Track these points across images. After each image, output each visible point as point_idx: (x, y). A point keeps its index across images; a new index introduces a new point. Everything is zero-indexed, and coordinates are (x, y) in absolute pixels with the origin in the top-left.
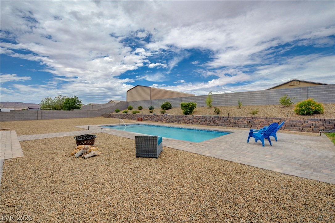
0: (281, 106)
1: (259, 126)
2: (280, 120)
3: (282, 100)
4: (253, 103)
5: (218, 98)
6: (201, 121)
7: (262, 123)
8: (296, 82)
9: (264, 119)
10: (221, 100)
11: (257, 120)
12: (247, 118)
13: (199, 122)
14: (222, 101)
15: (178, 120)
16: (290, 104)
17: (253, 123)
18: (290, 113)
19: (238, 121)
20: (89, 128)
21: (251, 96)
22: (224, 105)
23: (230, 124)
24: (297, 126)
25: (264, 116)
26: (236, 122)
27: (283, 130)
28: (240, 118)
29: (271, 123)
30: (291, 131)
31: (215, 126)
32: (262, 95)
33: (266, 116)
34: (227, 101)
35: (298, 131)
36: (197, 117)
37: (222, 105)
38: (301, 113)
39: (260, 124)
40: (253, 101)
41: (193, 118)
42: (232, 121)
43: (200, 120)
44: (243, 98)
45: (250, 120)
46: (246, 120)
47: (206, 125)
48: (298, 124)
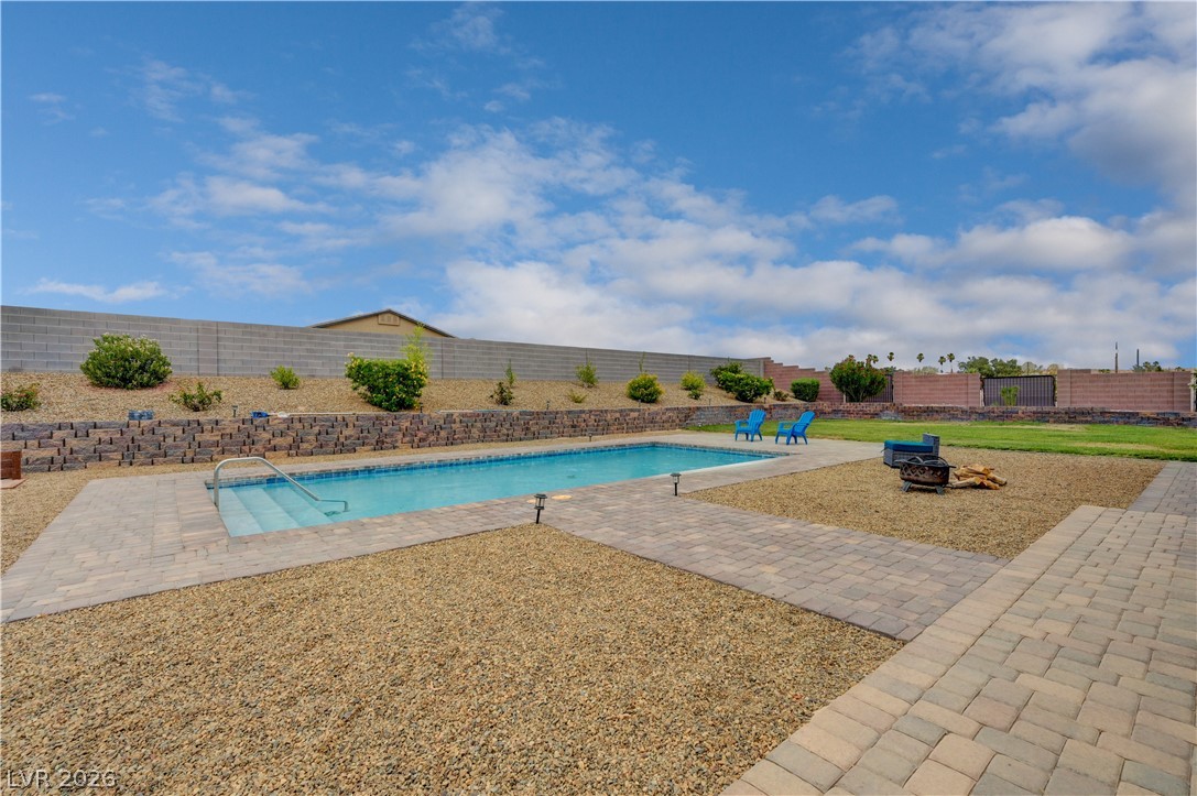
6: (484, 430)
8: (392, 317)
12: (593, 413)
13: (475, 432)
20: (540, 508)
28: (580, 412)
41: (450, 423)
43: (479, 425)
45: (599, 417)
46: (592, 417)
47: (503, 441)
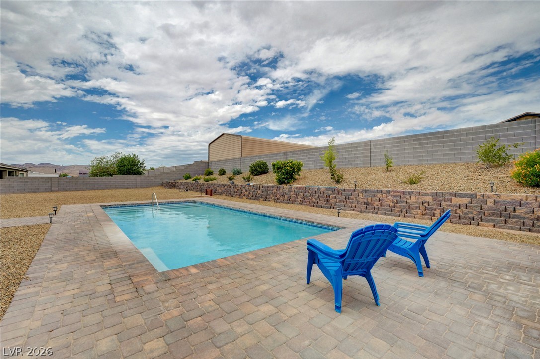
0: (483, 166)
1: (419, 212)
2: (470, 200)
3: (485, 152)
4: (420, 160)
5: (350, 151)
6: (303, 198)
7: (425, 204)
9: (432, 195)
10: (355, 154)
11: (413, 198)
12: (392, 194)
13: (299, 199)
14: (357, 157)
15: (265, 195)
16: (505, 159)
17: (404, 204)
18: (502, 182)
19: (374, 199)
21: (415, 144)
22: (362, 165)
23: (357, 206)
24: (518, 217)
25: (433, 189)
26: (369, 201)
27: (478, 225)
28: (377, 192)
29: (447, 205)
30: (499, 228)
31: (328, 208)
32: (438, 143)
33: (439, 189)
34: (366, 156)
35: (520, 229)
36: (296, 188)
37: (357, 164)
38: (532, 181)
39: (422, 208)
40: (420, 156)
41: (290, 192)
42: (360, 200)
44: (398, 150)
45: (398, 198)
46: (390, 198)
47: (311, 206)
48: (520, 211)
